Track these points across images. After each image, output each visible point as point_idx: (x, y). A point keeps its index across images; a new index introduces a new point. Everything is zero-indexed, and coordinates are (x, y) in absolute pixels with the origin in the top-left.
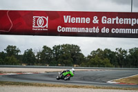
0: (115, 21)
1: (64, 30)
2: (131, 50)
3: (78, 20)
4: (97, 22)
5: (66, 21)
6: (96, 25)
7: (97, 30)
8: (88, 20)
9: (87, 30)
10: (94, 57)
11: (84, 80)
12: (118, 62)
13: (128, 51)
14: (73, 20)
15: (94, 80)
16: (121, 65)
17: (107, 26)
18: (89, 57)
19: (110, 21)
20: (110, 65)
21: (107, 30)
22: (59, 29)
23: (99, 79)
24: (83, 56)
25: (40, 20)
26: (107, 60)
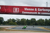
0: (43, 10)
1: (25, 13)
3: (30, 9)
4: (36, 10)
5: (25, 10)
7: (36, 13)
8: (33, 10)
9: (33, 13)
14: (28, 9)
19: (41, 10)
21: (40, 13)
22: (23, 12)
25: (16, 9)
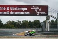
0: (16, 9)
2: (23, 21)
3: (0, 8)
4: (8, 9)
6: (8, 11)
7: (8, 13)
8: (4, 9)
9: (4, 13)
10: (7, 24)
11: (3, 34)
12: (18, 26)
13: (22, 21)
15: (7, 34)
16: (19, 28)
17: (13, 11)
18: (5, 24)
19: (14, 9)
20: (14, 28)
21: (13, 13)
23: (9, 34)
24: (3, 24)
26: (13, 25)
